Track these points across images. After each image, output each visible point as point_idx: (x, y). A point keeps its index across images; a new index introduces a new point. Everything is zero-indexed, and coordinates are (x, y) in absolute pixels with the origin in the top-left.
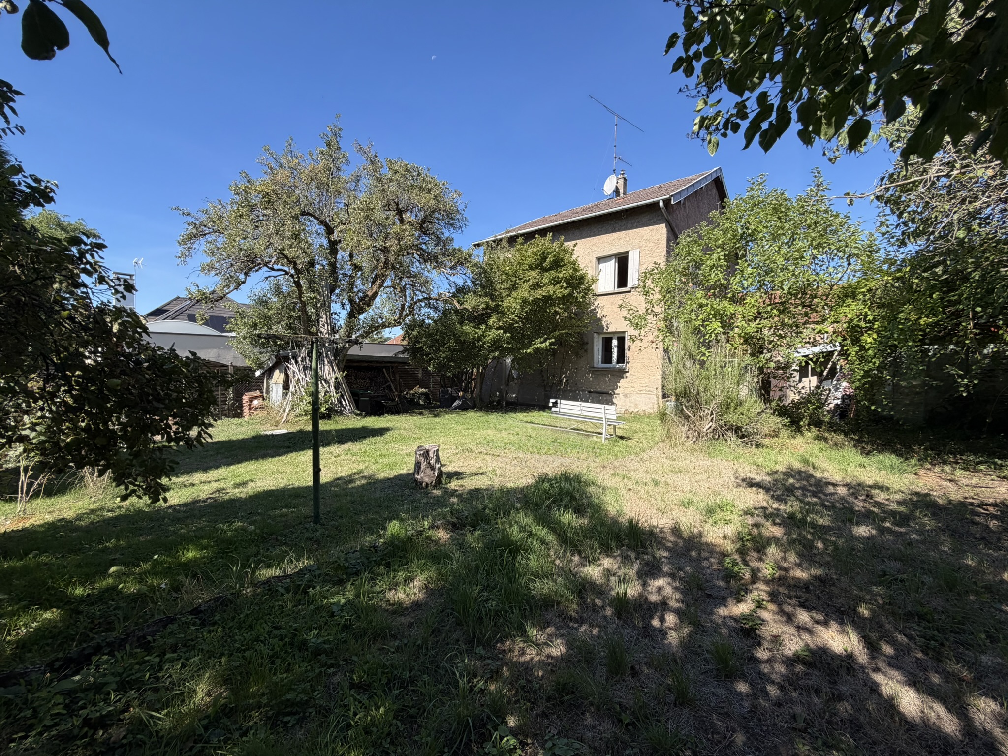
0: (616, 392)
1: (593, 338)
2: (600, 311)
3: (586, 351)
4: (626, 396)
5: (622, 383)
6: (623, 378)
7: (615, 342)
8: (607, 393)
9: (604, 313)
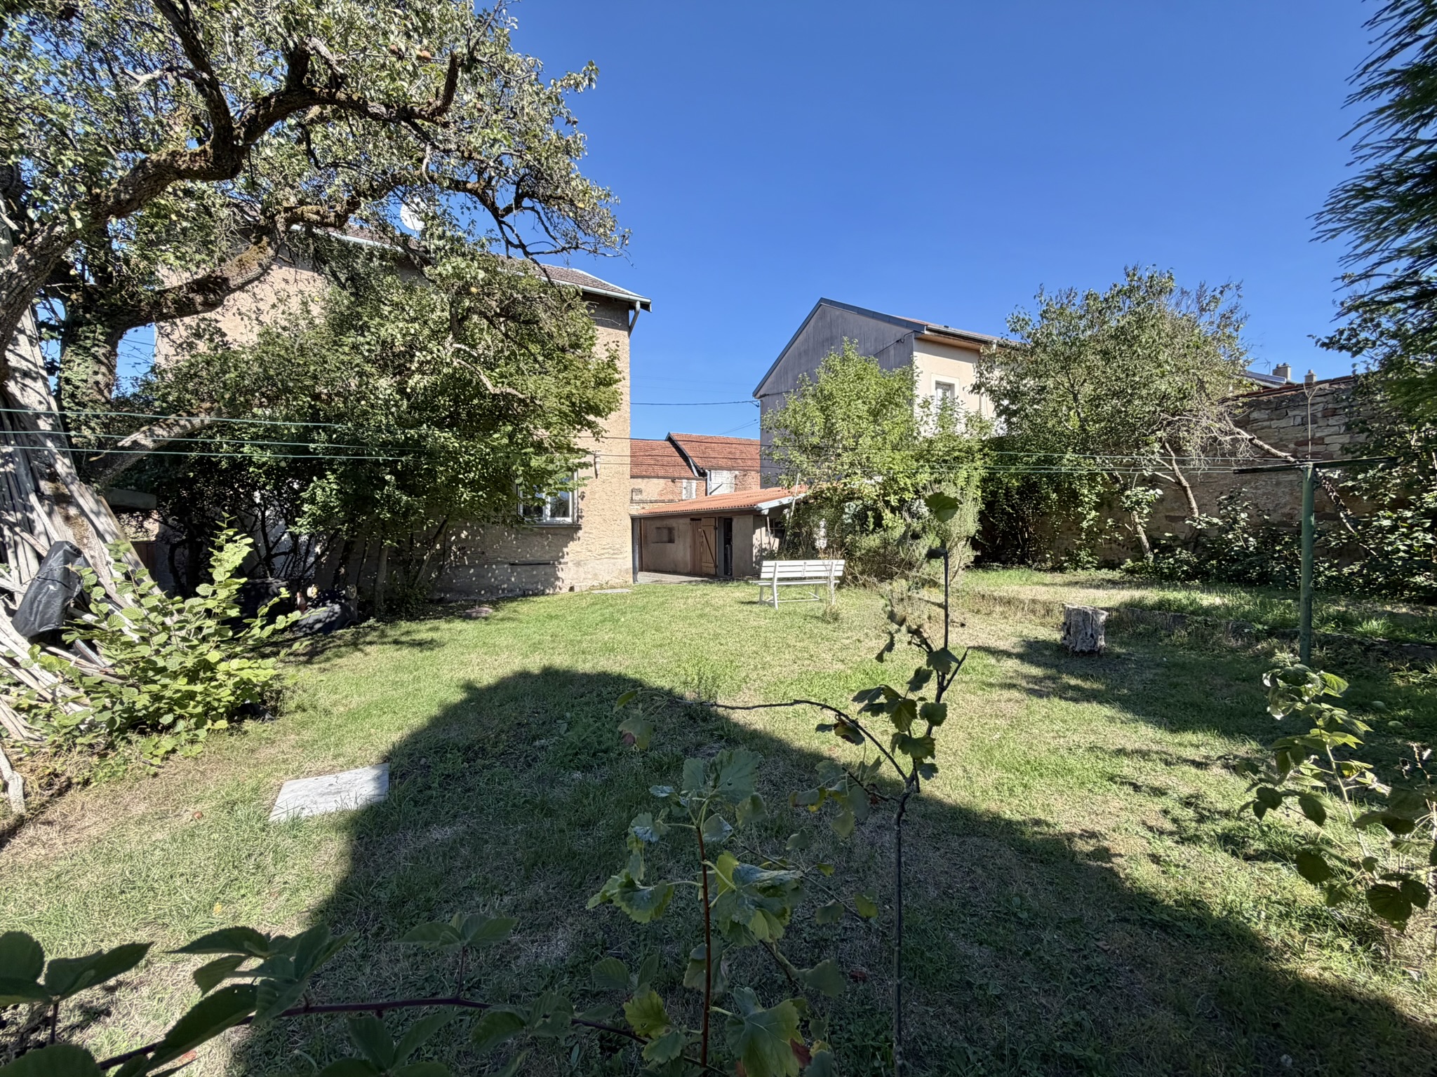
0: (563, 560)
4: (578, 564)
5: (572, 547)
6: (573, 539)
8: (548, 564)
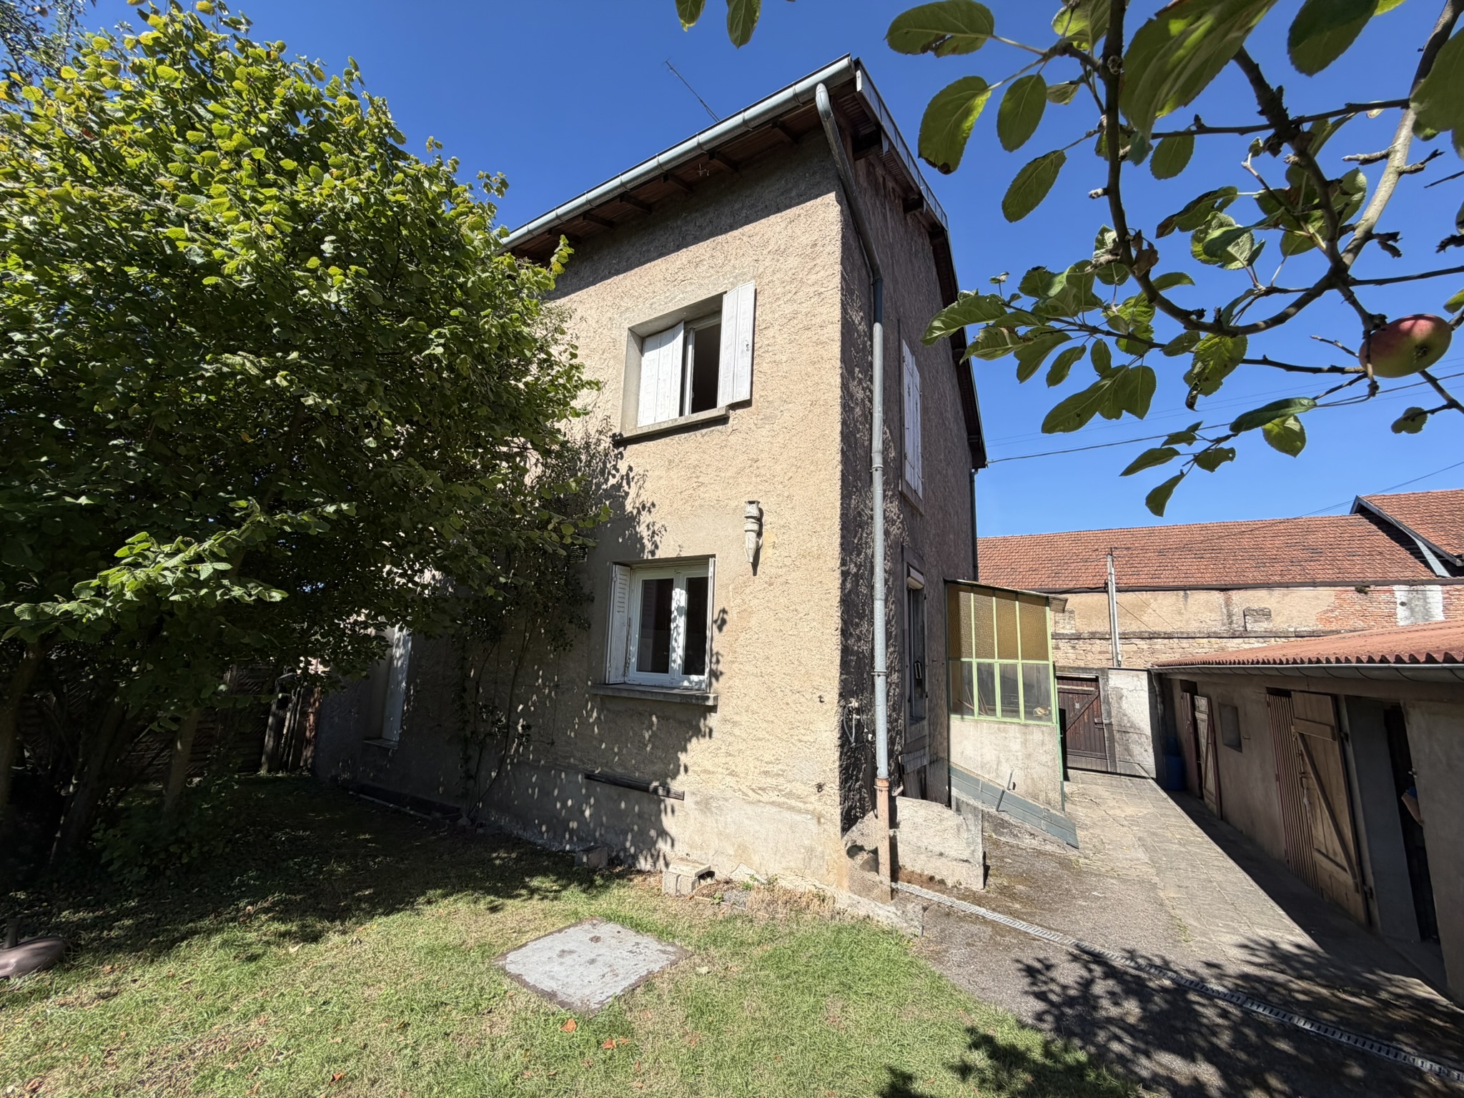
0: (675, 786)
1: (608, 582)
2: (633, 492)
3: (585, 626)
4: (705, 804)
5: (696, 753)
6: (698, 732)
7: (679, 597)
8: (645, 789)
9: (646, 497)
